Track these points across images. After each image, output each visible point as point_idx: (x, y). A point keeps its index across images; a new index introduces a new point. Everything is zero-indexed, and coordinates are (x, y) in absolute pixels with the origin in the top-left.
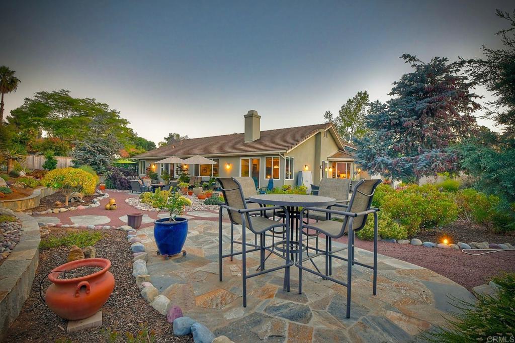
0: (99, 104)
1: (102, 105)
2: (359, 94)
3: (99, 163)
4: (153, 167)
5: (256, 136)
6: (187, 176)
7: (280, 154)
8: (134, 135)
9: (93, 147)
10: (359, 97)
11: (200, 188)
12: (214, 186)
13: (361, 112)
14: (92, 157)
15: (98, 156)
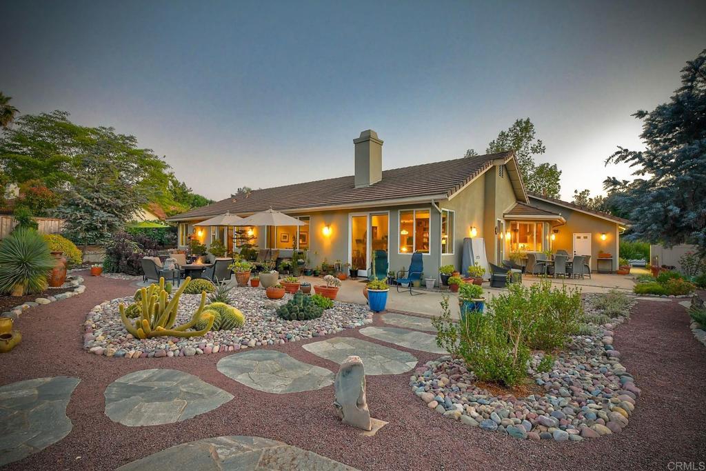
0: (123, 137)
1: (127, 138)
2: (518, 123)
3: (100, 227)
4: (200, 234)
5: (375, 178)
6: (254, 248)
7: (433, 203)
8: (188, 191)
9: (90, 198)
10: (518, 128)
11: (272, 272)
12: (301, 267)
13: (522, 149)
14: (87, 216)
15: (96, 213)
